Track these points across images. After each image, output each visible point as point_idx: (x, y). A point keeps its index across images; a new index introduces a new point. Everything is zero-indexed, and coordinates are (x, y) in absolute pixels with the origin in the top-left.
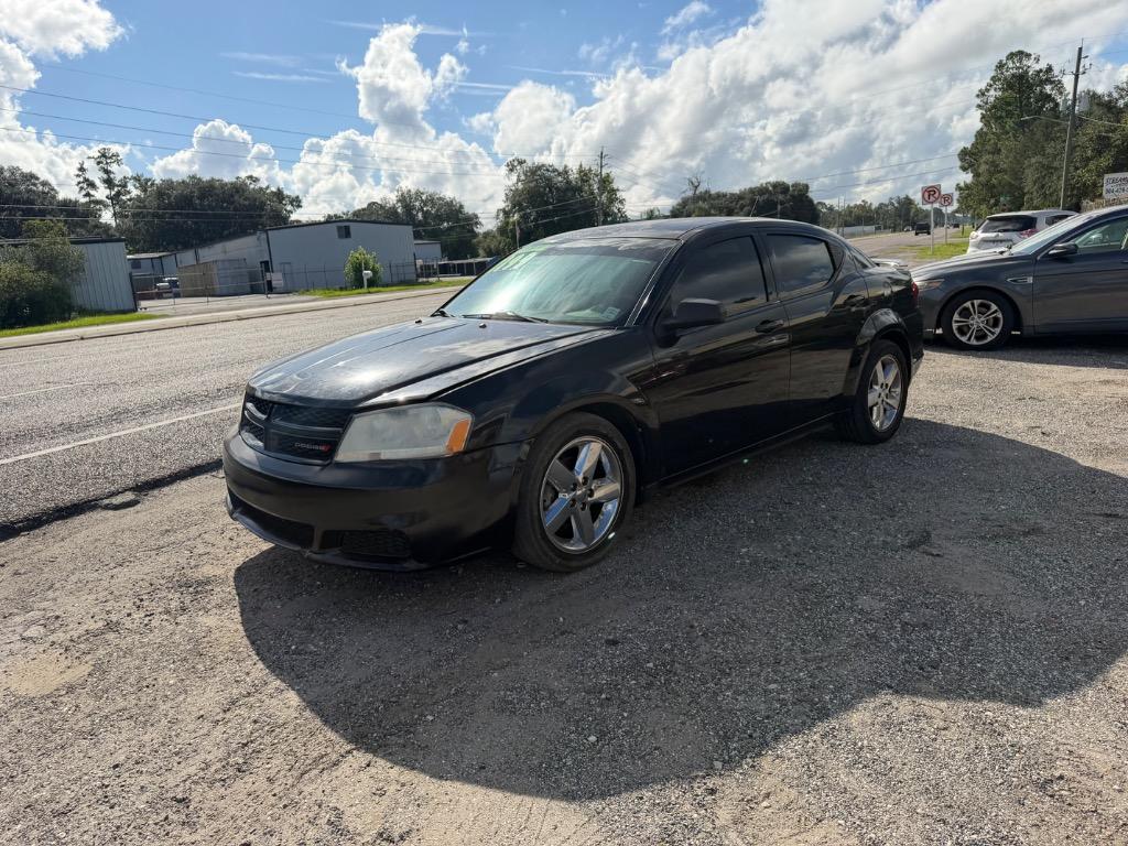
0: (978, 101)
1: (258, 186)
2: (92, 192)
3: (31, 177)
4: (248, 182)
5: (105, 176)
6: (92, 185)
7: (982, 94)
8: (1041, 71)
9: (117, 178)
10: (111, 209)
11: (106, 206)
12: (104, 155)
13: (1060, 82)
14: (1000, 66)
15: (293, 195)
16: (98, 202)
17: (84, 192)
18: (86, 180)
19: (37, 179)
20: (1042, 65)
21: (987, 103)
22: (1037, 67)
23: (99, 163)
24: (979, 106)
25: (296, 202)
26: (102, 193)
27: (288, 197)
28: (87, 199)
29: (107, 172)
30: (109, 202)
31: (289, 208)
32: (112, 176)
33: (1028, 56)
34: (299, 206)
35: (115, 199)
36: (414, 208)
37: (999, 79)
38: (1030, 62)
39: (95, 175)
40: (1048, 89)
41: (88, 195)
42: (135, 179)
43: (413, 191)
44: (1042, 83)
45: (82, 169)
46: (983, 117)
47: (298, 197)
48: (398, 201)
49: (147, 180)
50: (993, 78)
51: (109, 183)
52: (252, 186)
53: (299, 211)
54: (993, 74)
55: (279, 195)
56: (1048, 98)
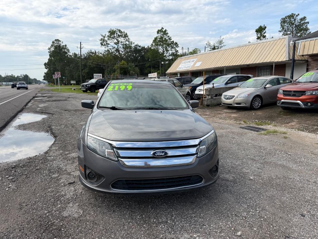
0: (49, 51)
7: (49, 49)
8: (64, 46)
13: (69, 49)
14: (53, 42)
20: (64, 44)
21: (51, 51)
22: (63, 44)
24: (49, 52)
33: (60, 41)
37: (53, 46)
38: (61, 43)
40: (66, 50)
44: (64, 49)
46: (50, 55)
50: (51, 45)
54: (52, 44)
56: (66, 53)
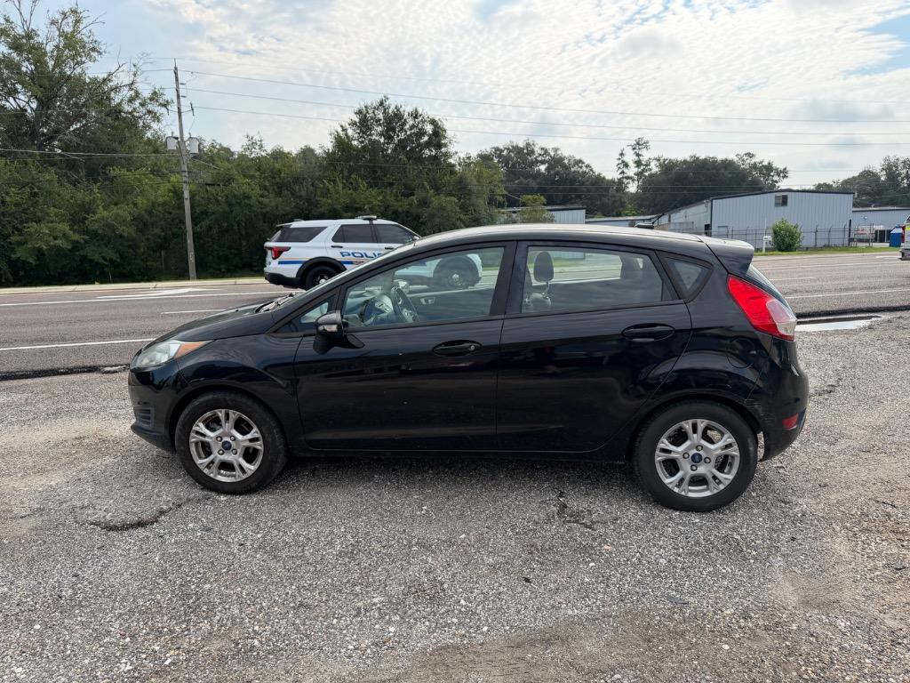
1: (753, 160)
2: (625, 170)
3: (580, 161)
4: (745, 158)
5: (636, 158)
6: (626, 165)
9: (644, 159)
10: (636, 182)
11: (633, 180)
12: (638, 144)
15: (781, 168)
16: (628, 178)
17: (620, 171)
18: (623, 162)
19: (583, 163)
23: (634, 149)
25: (784, 173)
26: (632, 171)
27: (776, 169)
28: (621, 176)
29: (638, 155)
30: (636, 177)
31: (776, 178)
32: (641, 158)
34: (785, 177)
35: (639, 174)
36: (900, 174)
39: (630, 158)
41: (623, 172)
42: (655, 159)
43: (901, 160)
45: (622, 154)
47: (785, 169)
48: (883, 169)
49: (665, 160)
51: (638, 163)
52: (748, 161)
53: (785, 179)
55: (769, 168)
